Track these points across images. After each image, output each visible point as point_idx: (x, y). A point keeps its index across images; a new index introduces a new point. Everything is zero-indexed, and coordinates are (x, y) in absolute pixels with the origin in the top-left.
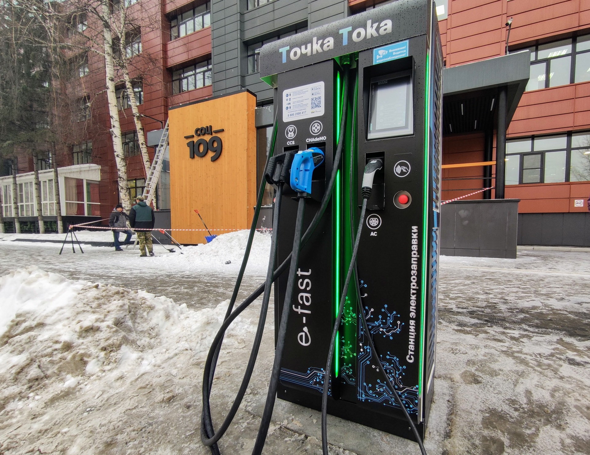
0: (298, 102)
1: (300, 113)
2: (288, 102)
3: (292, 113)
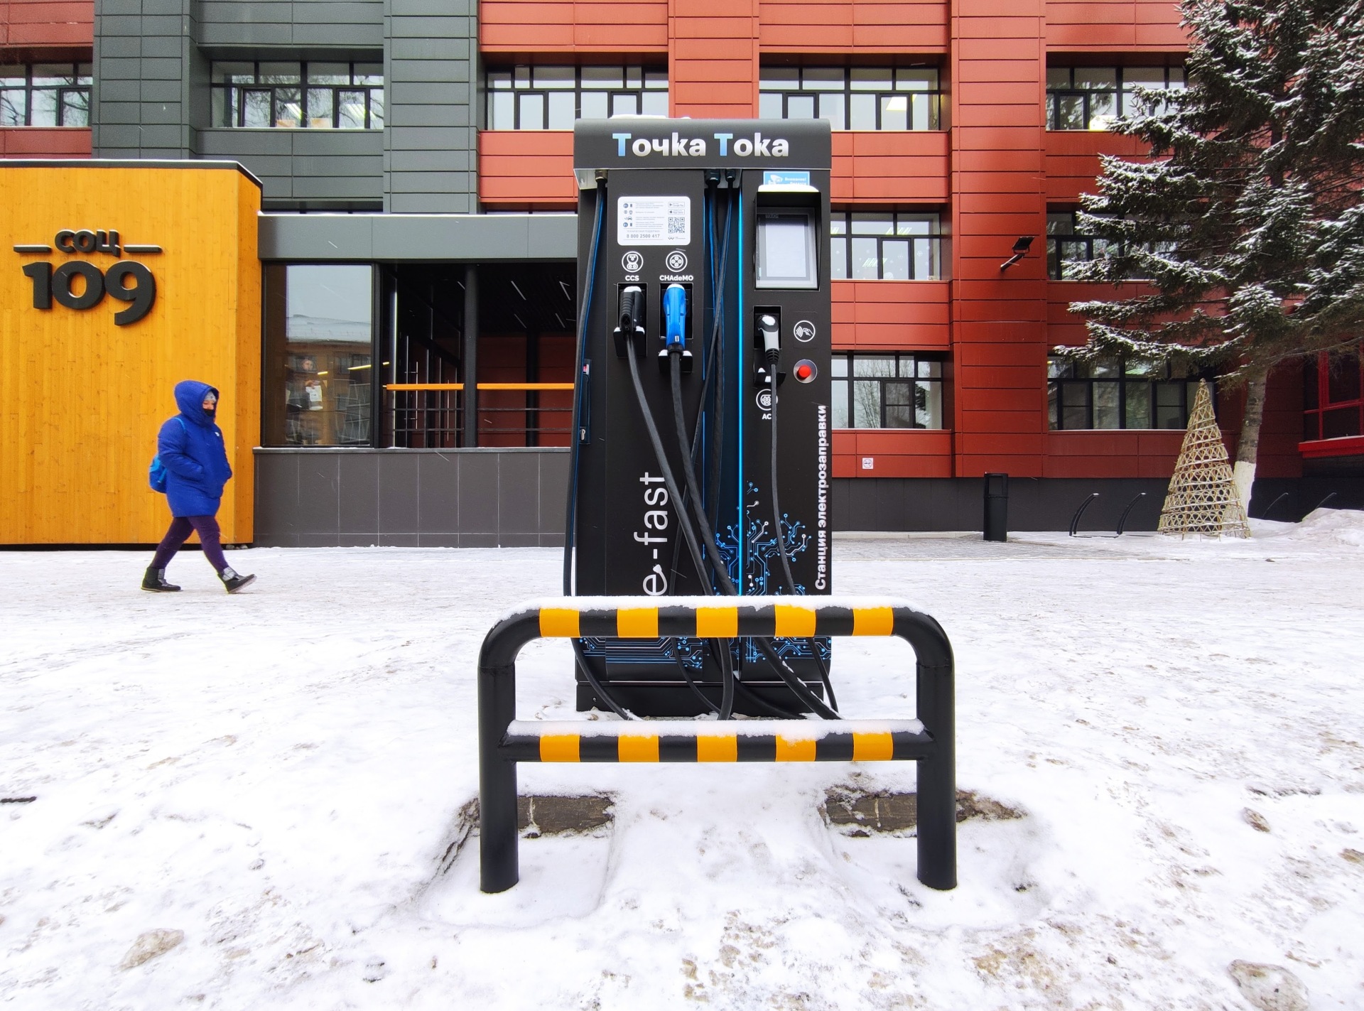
0: (645, 218)
1: (649, 236)
2: (628, 215)
3: (636, 233)
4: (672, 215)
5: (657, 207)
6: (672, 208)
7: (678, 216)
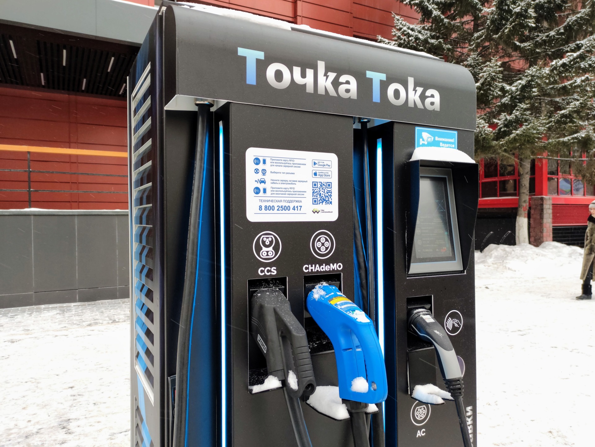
0: (284, 182)
1: (288, 208)
2: (260, 176)
3: (271, 204)
4: (318, 179)
5: (298, 166)
6: (318, 169)
7: (324, 180)
